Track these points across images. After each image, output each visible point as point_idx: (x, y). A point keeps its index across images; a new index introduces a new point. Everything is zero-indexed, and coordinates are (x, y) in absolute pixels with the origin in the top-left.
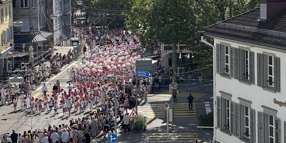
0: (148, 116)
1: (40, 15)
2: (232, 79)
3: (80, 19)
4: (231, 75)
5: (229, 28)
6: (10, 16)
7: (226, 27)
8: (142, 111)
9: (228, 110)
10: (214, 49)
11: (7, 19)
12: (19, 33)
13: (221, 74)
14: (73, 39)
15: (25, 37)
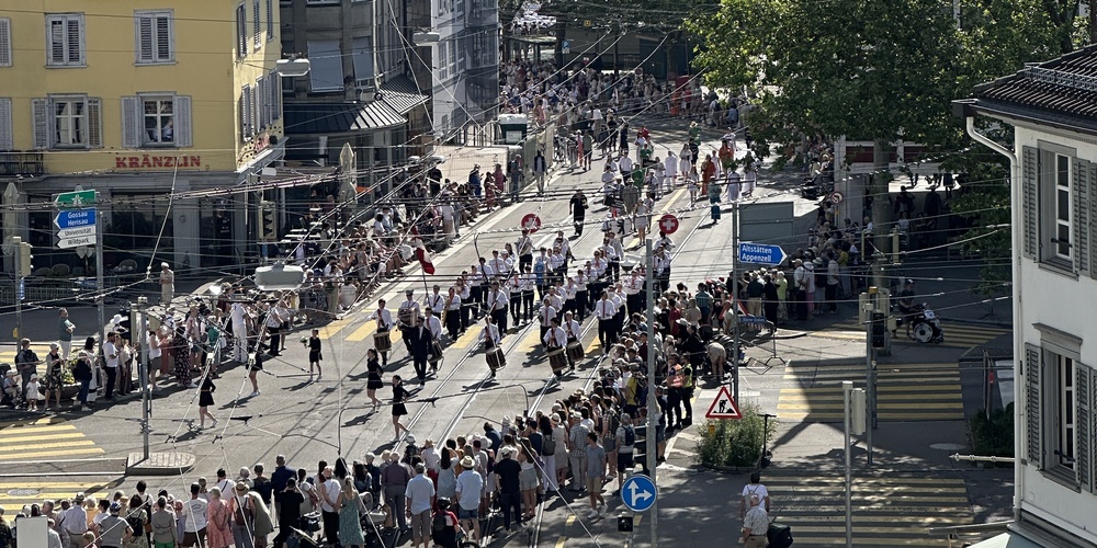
0: (781, 410)
1: (380, 29)
2: (1082, 278)
3: (537, 41)
4: (1078, 264)
5: (1071, 89)
6: (270, 33)
7: (1059, 86)
8: (758, 394)
9: (1069, 394)
10: (1016, 167)
11: (259, 45)
12: (304, 95)
13: (1040, 262)
14: (505, 117)
15: (325, 114)
